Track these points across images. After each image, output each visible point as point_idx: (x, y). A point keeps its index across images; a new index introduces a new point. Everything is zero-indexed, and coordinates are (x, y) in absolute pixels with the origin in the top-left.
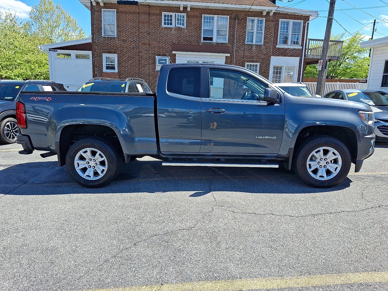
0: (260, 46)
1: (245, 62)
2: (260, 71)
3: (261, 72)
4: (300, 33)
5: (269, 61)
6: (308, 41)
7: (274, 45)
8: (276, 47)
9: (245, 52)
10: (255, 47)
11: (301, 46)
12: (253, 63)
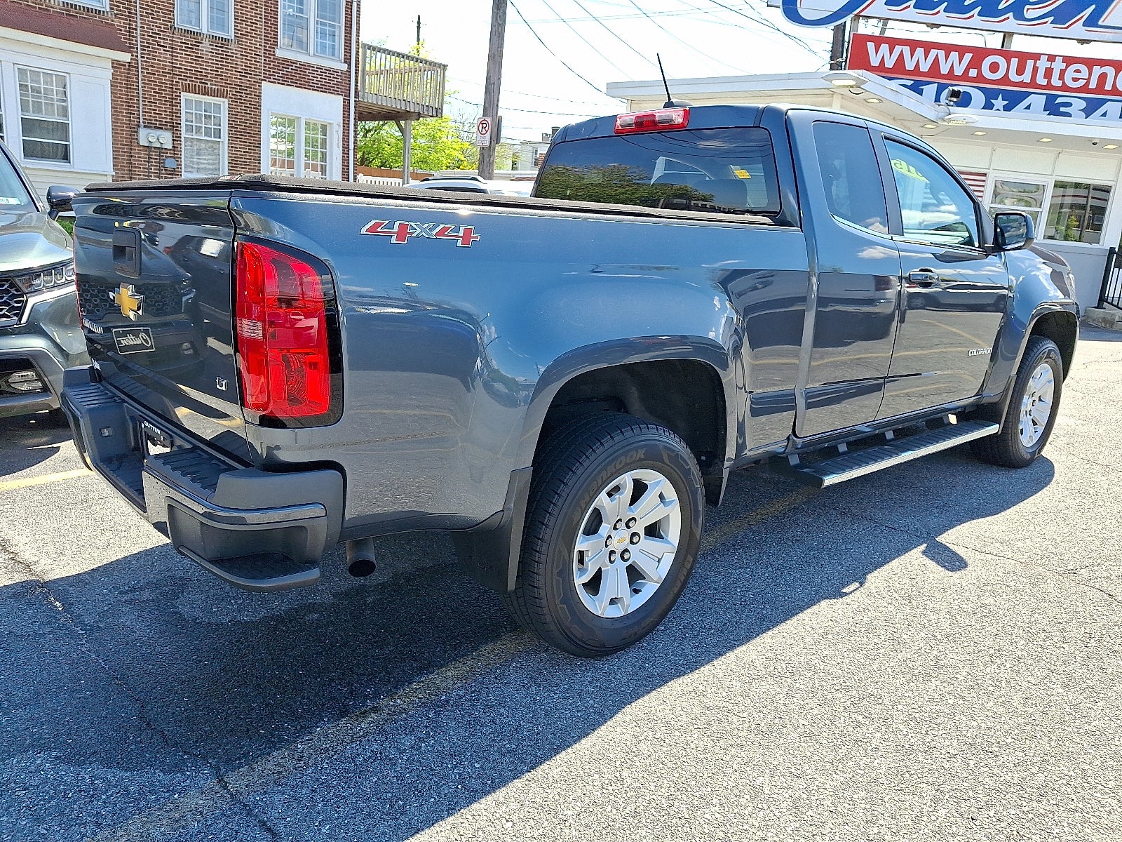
0: (224, 42)
1: (179, 89)
2: (232, 127)
3: (233, 130)
4: (337, 20)
5: (257, 96)
6: (360, 50)
7: (268, 46)
8: (274, 55)
9: (177, 57)
10: (210, 45)
11: (343, 61)
12: (206, 97)
